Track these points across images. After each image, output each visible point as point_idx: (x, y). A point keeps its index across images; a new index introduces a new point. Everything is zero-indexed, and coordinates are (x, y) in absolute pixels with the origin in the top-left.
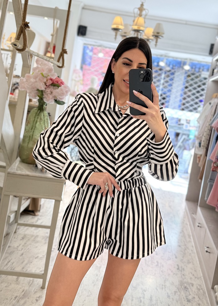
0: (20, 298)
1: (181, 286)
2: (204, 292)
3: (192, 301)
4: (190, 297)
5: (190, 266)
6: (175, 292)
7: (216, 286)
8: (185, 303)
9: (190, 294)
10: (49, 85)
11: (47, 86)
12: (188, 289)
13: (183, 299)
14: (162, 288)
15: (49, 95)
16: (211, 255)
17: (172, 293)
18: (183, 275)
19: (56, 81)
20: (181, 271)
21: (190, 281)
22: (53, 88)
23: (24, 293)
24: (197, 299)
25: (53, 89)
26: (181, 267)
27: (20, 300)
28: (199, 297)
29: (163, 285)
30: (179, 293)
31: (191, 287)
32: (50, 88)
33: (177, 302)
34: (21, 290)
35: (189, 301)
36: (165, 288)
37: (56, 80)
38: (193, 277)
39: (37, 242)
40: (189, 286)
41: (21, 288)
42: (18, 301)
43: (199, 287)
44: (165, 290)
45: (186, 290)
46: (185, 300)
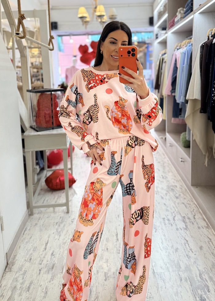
0: (60, 223)
1: (169, 189)
2: (186, 190)
3: (179, 197)
4: (177, 195)
5: (170, 174)
6: (166, 194)
9: (177, 193)
12: (174, 190)
13: (173, 198)
17: (164, 195)
18: (168, 181)
20: (166, 179)
21: (173, 184)
23: (62, 219)
24: (182, 195)
26: (165, 176)
27: (61, 224)
28: (183, 194)
30: (168, 194)
31: (176, 188)
33: (169, 200)
34: (59, 217)
35: (177, 198)
36: (158, 193)
38: (175, 181)
40: (174, 188)
41: (58, 216)
42: (59, 226)
43: (181, 187)
44: (159, 194)
45: (173, 191)
46: (174, 198)
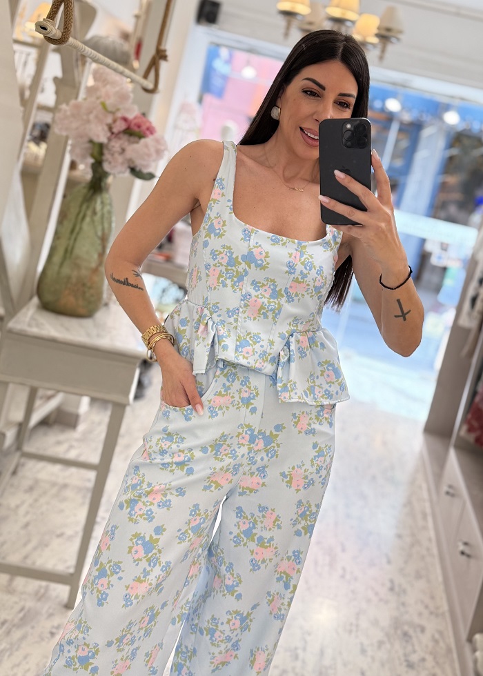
0: (14, 626)
1: (396, 629)
3: (419, 666)
4: (414, 658)
5: (421, 584)
6: (381, 643)
7: (478, 637)
8: (402, 669)
9: (414, 651)
10: (119, 133)
11: (113, 133)
12: (410, 637)
14: (350, 632)
15: (116, 155)
16: (472, 561)
17: (372, 645)
18: (403, 604)
19: (135, 124)
20: (399, 595)
21: (417, 620)
22: (129, 141)
24: (430, 662)
25: (126, 143)
26: (400, 586)
27: (14, 629)
28: (435, 658)
29: (351, 624)
30: (388, 646)
31: (419, 633)
32: (120, 139)
33: (383, 665)
34: (17, 608)
35: (410, 666)
36: (357, 631)
37: (136, 121)
38: (426, 612)
39: (65, 499)
40: (415, 632)
43: (437, 636)
44: (357, 636)
45: (407, 641)
46: (401, 664)
